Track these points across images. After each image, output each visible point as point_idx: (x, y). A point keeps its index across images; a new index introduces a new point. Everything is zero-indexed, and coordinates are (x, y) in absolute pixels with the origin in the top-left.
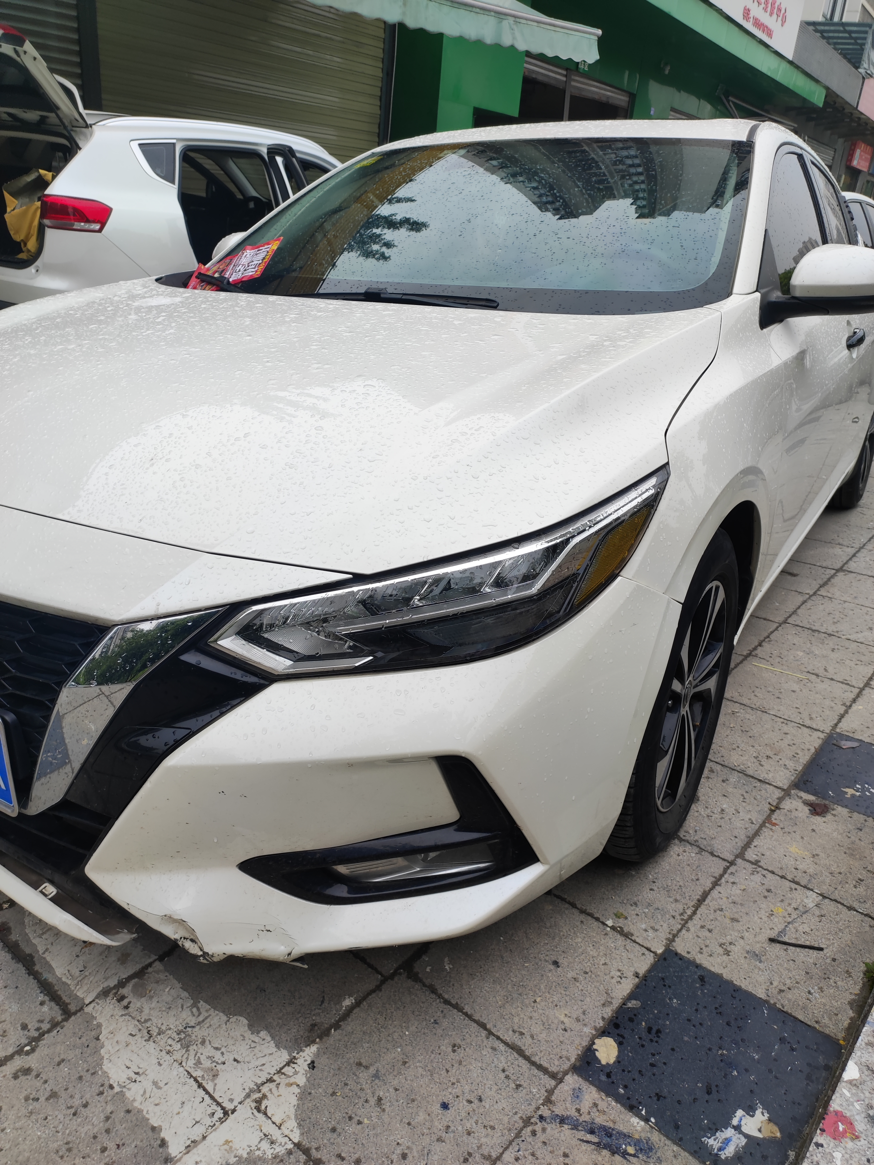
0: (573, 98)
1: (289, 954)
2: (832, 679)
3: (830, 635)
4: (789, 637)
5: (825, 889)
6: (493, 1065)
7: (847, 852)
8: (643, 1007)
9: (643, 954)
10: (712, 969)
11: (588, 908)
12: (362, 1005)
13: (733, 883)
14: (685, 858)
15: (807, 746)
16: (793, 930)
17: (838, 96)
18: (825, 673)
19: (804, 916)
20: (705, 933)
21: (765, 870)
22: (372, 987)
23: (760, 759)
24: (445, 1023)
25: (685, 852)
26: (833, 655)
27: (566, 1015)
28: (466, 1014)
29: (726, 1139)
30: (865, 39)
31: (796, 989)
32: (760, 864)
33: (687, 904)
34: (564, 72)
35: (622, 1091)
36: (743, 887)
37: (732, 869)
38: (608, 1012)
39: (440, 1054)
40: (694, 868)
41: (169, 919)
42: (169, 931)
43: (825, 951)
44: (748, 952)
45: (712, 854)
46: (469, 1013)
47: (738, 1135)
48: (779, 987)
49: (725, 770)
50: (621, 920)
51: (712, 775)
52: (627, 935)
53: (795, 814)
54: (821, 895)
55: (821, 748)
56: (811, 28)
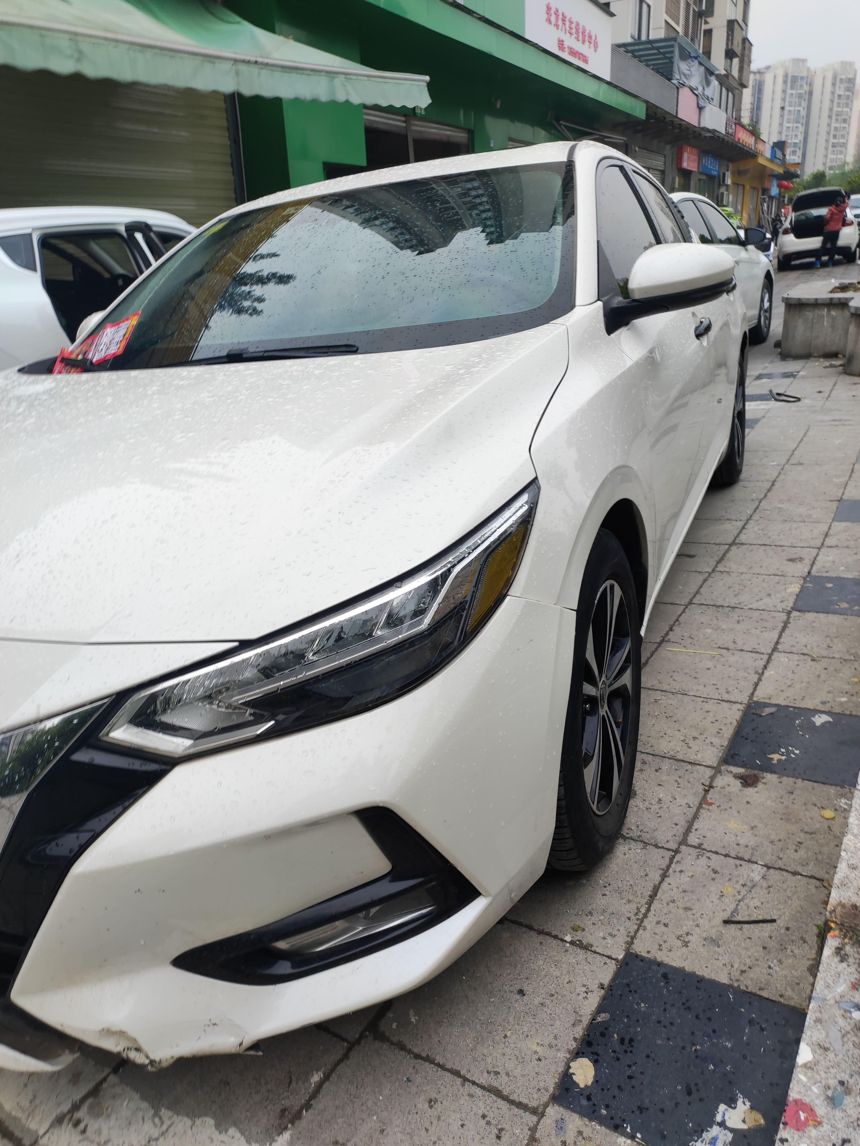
0: (416, 141)
1: (241, 1044)
2: (742, 650)
3: (733, 608)
4: (697, 617)
5: (768, 859)
6: (472, 1113)
7: (783, 817)
8: (612, 1019)
9: (605, 963)
10: (674, 964)
11: (545, 927)
12: (331, 1078)
13: (681, 871)
14: (632, 855)
15: (729, 720)
16: (745, 907)
17: (657, 107)
18: (735, 646)
19: (753, 891)
20: (662, 928)
21: (709, 851)
22: (339, 1056)
23: (687, 741)
24: (418, 1079)
25: (630, 849)
26: (739, 627)
27: (538, 1044)
28: (438, 1065)
29: (713, 1138)
30: (672, 52)
31: (757, 967)
32: (703, 847)
33: (640, 903)
34: (403, 119)
35: (604, 1112)
36: (690, 874)
37: (678, 858)
38: (579, 1032)
39: (417, 1113)
40: (642, 864)
41: (108, 1032)
42: (110, 1045)
43: (778, 922)
44: (705, 939)
45: (656, 846)
46: (441, 1063)
47: (724, 1132)
48: (740, 969)
49: (657, 759)
50: (579, 933)
51: (645, 767)
52: (586, 947)
53: (728, 789)
54: (765, 866)
55: (742, 719)
56: (622, 49)
